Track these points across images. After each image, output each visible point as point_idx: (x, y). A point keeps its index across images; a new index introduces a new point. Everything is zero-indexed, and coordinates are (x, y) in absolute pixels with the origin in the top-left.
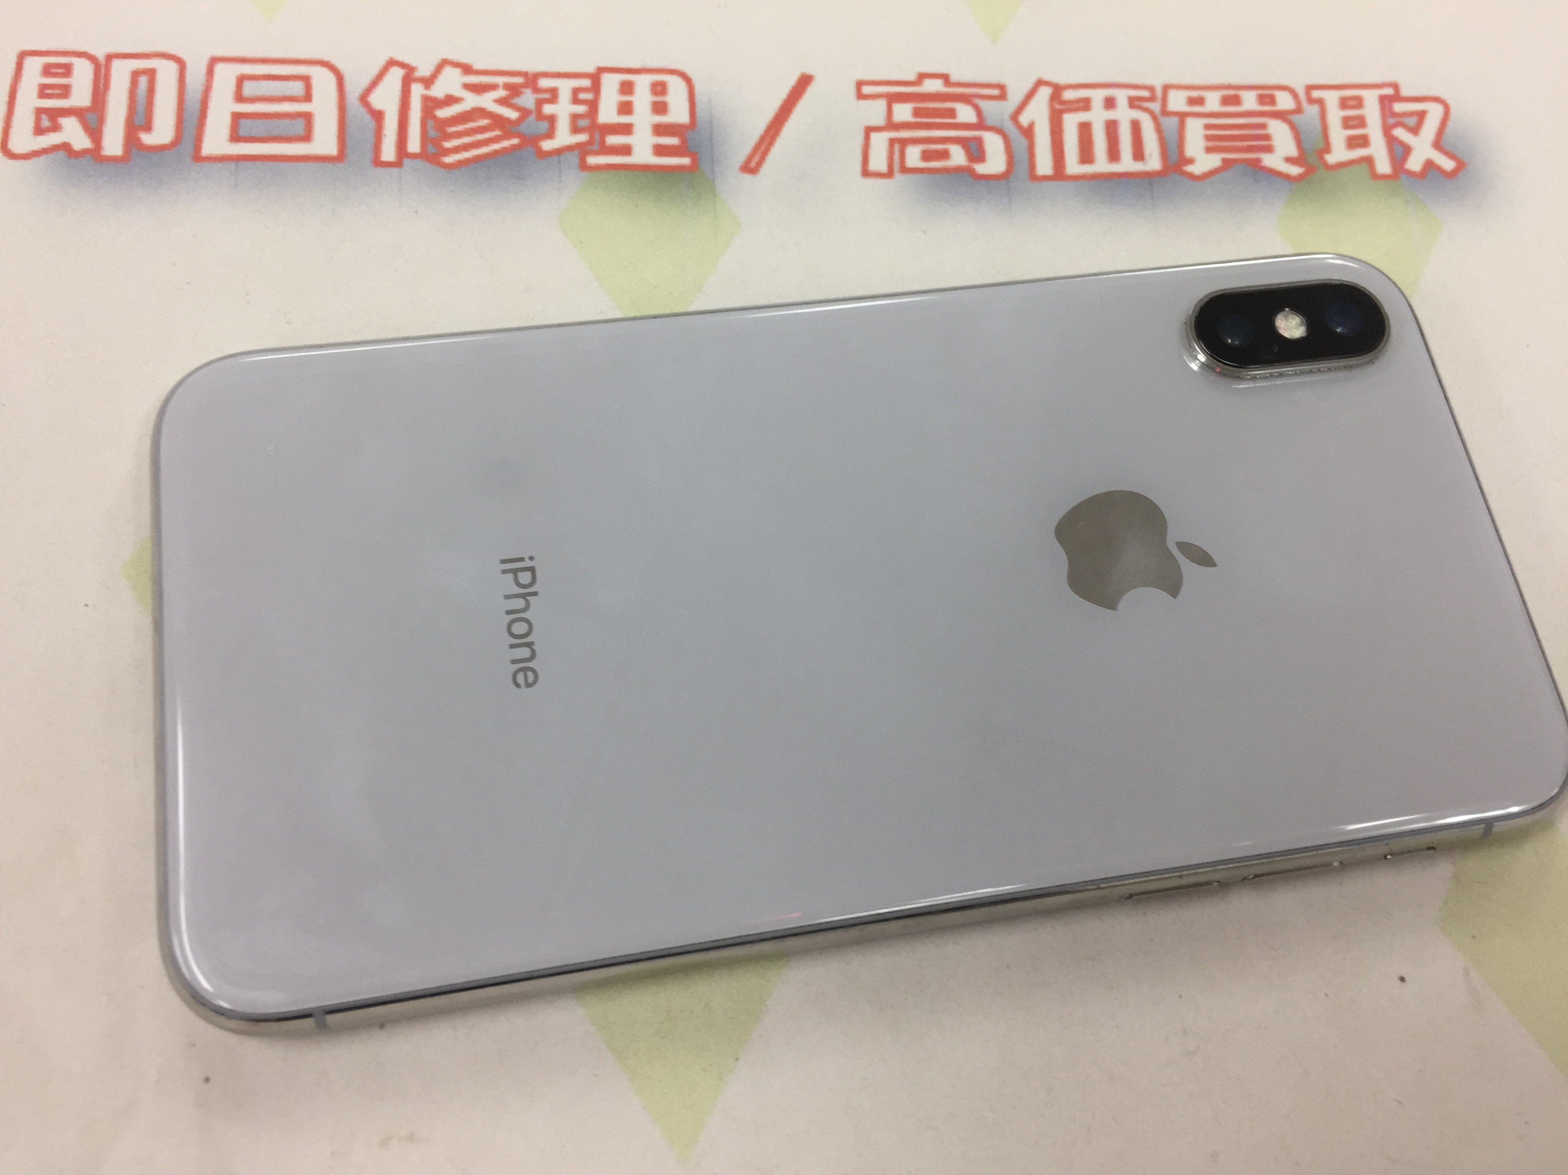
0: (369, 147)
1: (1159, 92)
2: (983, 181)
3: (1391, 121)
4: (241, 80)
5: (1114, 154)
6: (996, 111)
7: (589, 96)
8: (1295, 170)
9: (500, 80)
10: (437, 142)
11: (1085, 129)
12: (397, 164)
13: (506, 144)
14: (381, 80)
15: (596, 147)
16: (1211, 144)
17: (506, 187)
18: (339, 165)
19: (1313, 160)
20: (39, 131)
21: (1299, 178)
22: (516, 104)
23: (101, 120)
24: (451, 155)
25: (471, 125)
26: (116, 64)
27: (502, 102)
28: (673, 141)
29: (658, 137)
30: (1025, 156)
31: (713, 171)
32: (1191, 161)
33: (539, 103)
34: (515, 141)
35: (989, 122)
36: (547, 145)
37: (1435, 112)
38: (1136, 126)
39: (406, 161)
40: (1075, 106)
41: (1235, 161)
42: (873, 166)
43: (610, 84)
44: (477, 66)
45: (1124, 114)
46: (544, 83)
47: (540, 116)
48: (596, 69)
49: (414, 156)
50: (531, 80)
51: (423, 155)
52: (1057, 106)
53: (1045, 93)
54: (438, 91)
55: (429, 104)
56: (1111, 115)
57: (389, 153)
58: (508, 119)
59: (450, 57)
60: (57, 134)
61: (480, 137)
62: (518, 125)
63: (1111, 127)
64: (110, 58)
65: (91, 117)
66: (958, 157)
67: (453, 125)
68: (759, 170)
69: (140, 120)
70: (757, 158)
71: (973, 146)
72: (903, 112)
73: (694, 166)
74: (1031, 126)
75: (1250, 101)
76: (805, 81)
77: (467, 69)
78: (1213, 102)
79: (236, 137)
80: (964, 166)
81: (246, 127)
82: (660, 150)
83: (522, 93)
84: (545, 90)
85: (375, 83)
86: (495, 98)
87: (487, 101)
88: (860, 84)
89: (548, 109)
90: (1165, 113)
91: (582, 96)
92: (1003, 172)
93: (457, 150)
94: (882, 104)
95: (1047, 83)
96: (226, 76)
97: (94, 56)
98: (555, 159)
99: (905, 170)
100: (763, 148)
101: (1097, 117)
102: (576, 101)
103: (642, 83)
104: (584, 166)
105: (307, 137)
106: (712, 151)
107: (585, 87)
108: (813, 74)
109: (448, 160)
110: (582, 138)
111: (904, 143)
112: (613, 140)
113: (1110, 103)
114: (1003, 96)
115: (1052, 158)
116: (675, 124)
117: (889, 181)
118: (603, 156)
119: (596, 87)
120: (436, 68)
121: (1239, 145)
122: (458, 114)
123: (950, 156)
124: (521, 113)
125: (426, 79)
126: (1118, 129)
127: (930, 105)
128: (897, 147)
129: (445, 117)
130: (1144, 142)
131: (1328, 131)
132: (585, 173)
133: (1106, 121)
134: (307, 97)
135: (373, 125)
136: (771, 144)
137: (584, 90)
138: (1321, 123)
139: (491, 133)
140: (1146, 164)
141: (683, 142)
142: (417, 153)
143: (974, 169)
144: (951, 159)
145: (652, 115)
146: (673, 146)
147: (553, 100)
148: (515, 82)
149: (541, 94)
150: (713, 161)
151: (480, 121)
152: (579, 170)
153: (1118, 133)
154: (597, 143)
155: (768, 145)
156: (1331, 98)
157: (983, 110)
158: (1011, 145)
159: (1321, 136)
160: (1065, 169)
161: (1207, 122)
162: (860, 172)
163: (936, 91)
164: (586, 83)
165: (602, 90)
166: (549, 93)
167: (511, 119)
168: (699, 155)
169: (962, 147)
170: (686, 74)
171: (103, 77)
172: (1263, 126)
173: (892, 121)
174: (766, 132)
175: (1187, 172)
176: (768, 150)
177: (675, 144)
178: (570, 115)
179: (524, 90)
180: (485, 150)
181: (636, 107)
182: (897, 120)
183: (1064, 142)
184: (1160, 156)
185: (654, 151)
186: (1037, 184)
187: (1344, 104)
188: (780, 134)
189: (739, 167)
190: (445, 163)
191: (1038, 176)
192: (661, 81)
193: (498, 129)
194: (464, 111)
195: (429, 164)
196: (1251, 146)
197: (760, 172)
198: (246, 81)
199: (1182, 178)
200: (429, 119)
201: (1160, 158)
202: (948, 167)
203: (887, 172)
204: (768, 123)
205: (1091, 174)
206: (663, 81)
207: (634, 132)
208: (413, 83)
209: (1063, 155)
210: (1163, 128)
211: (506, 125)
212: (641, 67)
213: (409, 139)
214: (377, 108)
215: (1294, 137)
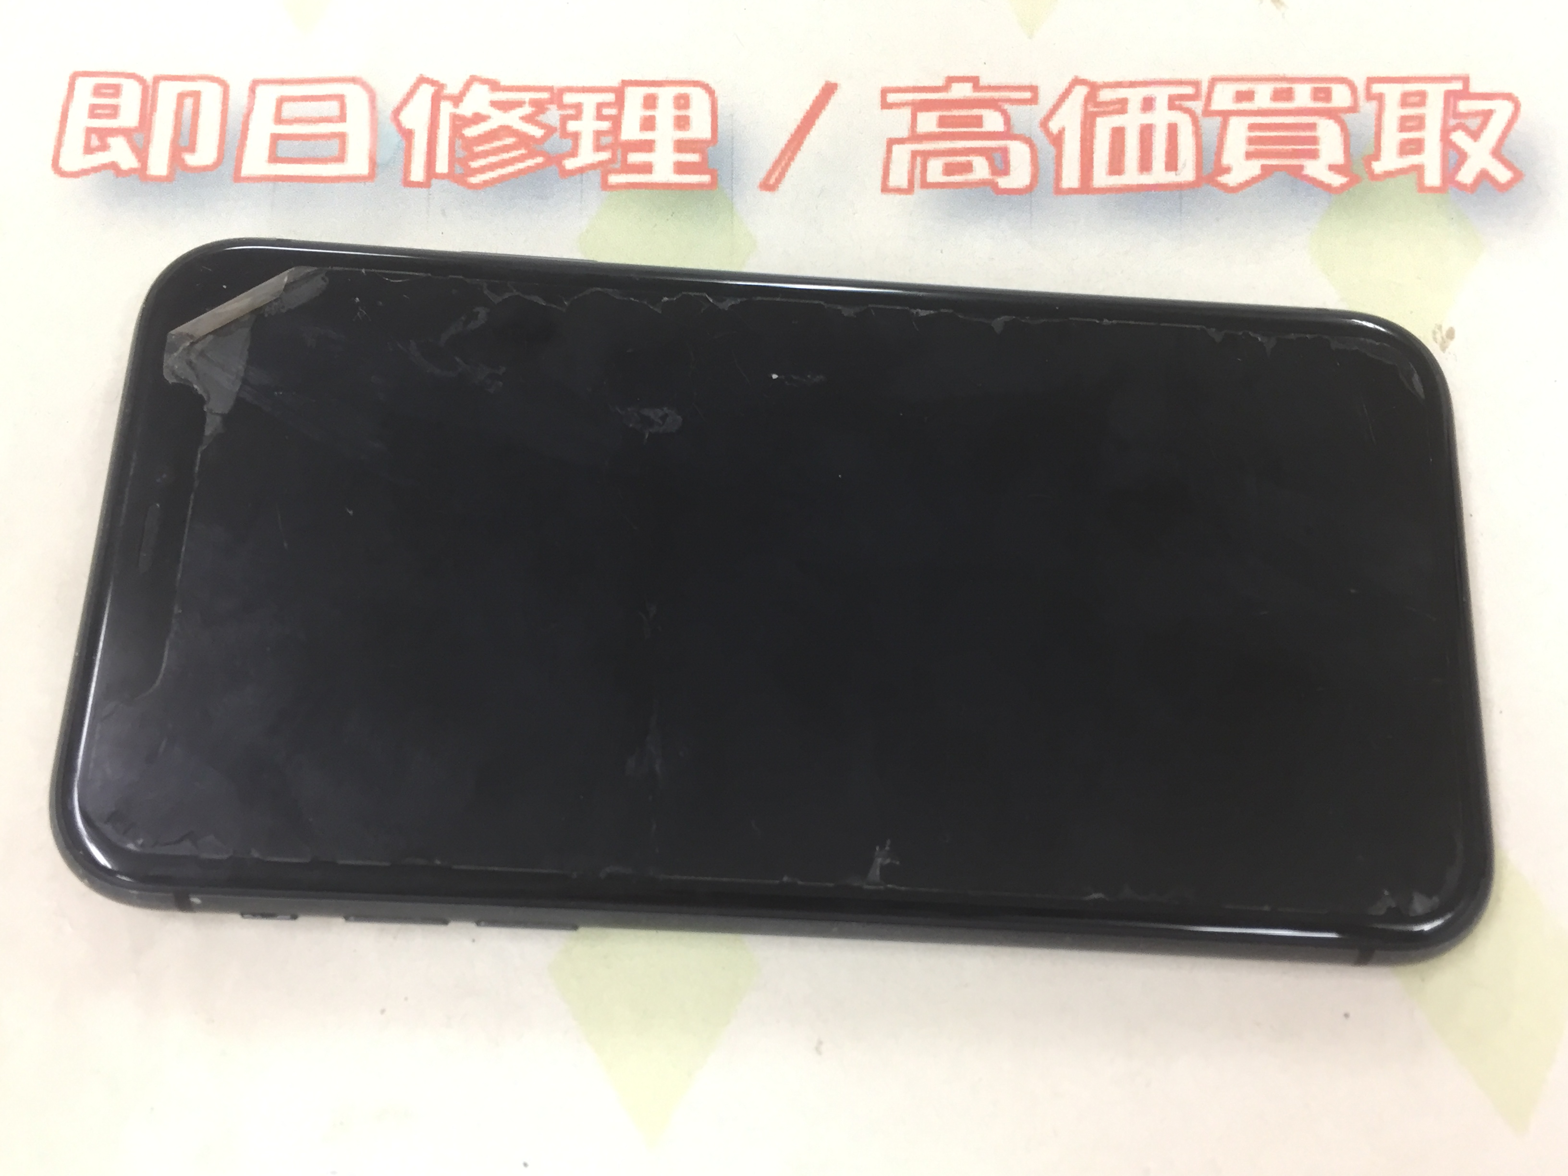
0: (400, 165)
1: (1204, 90)
2: (1006, 196)
3: (1452, 122)
4: (281, 101)
5: (1145, 165)
6: (1025, 118)
7: (613, 111)
8: (1337, 180)
9: (527, 96)
10: (464, 162)
11: (1118, 135)
12: (425, 184)
13: (530, 163)
14: (412, 97)
15: (617, 166)
16: (1252, 148)
17: (529, 207)
18: (371, 184)
19: (1358, 168)
20: (89, 150)
21: (1343, 188)
22: (540, 121)
23: (148, 141)
24: (478, 175)
25: (497, 144)
26: (163, 86)
27: (527, 119)
28: (693, 158)
29: (680, 154)
30: (1052, 167)
31: (732, 190)
32: (1227, 170)
33: (564, 120)
34: (540, 160)
35: (1016, 131)
36: (570, 164)
37: (1502, 110)
38: (1172, 129)
39: (434, 182)
40: (1111, 108)
41: (1276, 168)
42: (893, 182)
43: (634, 97)
44: (505, 82)
45: (1161, 117)
46: (569, 98)
47: (565, 134)
48: (620, 81)
49: (442, 176)
50: (557, 95)
51: (450, 175)
52: (1091, 109)
53: (1080, 93)
54: (466, 109)
55: (457, 123)
56: (1147, 118)
57: (418, 173)
58: (532, 138)
59: (478, 74)
60: (106, 153)
61: (506, 156)
62: (544, 144)
63: (1146, 132)
64: (157, 79)
65: (138, 138)
66: (981, 169)
67: (479, 146)
68: (778, 187)
69: (184, 141)
70: (777, 174)
71: (998, 156)
72: (928, 122)
73: (713, 184)
74: (1061, 132)
75: (1303, 96)
76: (829, 90)
77: (495, 86)
78: (1263, 97)
79: (274, 158)
80: (988, 179)
81: (285, 150)
82: (681, 168)
83: (547, 109)
84: (571, 106)
85: (405, 102)
86: (521, 116)
87: (513, 119)
88: (885, 92)
89: (572, 126)
90: (1207, 112)
91: (606, 112)
92: (1026, 186)
93: (482, 170)
94: (907, 112)
95: (1083, 82)
96: (267, 97)
97: (143, 77)
98: (578, 177)
99: (925, 185)
100: (783, 164)
101: (1133, 121)
102: (600, 117)
103: (666, 96)
104: (605, 186)
105: (340, 158)
106: (732, 167)
107: (609, 101)
108: (838, 82)
109: (475, 180)
110: (604, 156)
111: (927, 155)
112: (635, 158)
113: (1148, 104)
114: (1034, 99)
115: (1080, 168)
116: (696, 139)
117: (909, 196)
118: (625, 175)
119: (620, 102)
120: (465, 85)
121: (1283, 149)
122: (485, 132)
123: (973, 169)
124: (546, 130)
125: (455, 97)
126: (1153, 134)
127: (956, 113)
128: (919, 160)
129: (473, 135)
130: (1179, 148)
131: (1382, 134)
132: (607, 192)
133: (1142, 125)
134: (342, 118)
135: (403, 144)
136: (792, 159)
137: (608, 105)
138: (1376, 123)
139: (516, 152)
140: (1179, 174)
141: (703, 158)
142: (444, 174)
143: (997, 183)
144: (974, 172)
145: (675, 130)
146: (694, 164)
147: (577, 117)
148: (540, 98)
149: (566, 110)
150: (733, 178)
151: (507, 139)
152: (600, 189)
153: (1153, 137)
154: (619, 160)
155: (788, 159)
156: (1392, 93)
157: (1011, 117)
158: (1038, 155)
159: (1373, 140)
160: (1093, 180)
161: (1252, 122)
162: (880, 188)
163: (964, 96)
164: (610, 97)
165: (626, 104)
166: (574, 109)
167: (536, 137)
168: (719, 172)
169: (987, 159)
170: (710, 86)
171: (150, 98)
172: (1312, 127)
173: (916, 132)
174: (787, 146)
175: (1222, 182)
176: (788, 165)
177: (695, 161)
178: (594, 131)
179: (549, 106)
180: (510, 169)
181: (659, 122)
182: (921, 131)
183: (1094, 150)
184: (1195, 165)
185: (674, 168)
186: (1060, 198)
187: (1405, 100)
188: (801, 148)
189: (758, 184)
190: (472, 183)
191: (1063, 189)
192: (684, 94)
193: (523, 148)
194: (491, 129)
195: (456, 184)
196: (1294, 150)
197: (779, 189)
198: (286, 102)
199: (1215, 190)
200: (457, 139)
201: (1195, 168)
202: (971, 181)
203: (907, 187)
204: (790, 136)
205: (1118, 187)
206: (686, 94)
207: (656, 149)
208: (442, 100)
209: (1092, 167)
210: (1203, 131)
211: (531, 143)
212: (665, 79)
213: (437, 159)
214: (407, 127)
215: (1343, 139)
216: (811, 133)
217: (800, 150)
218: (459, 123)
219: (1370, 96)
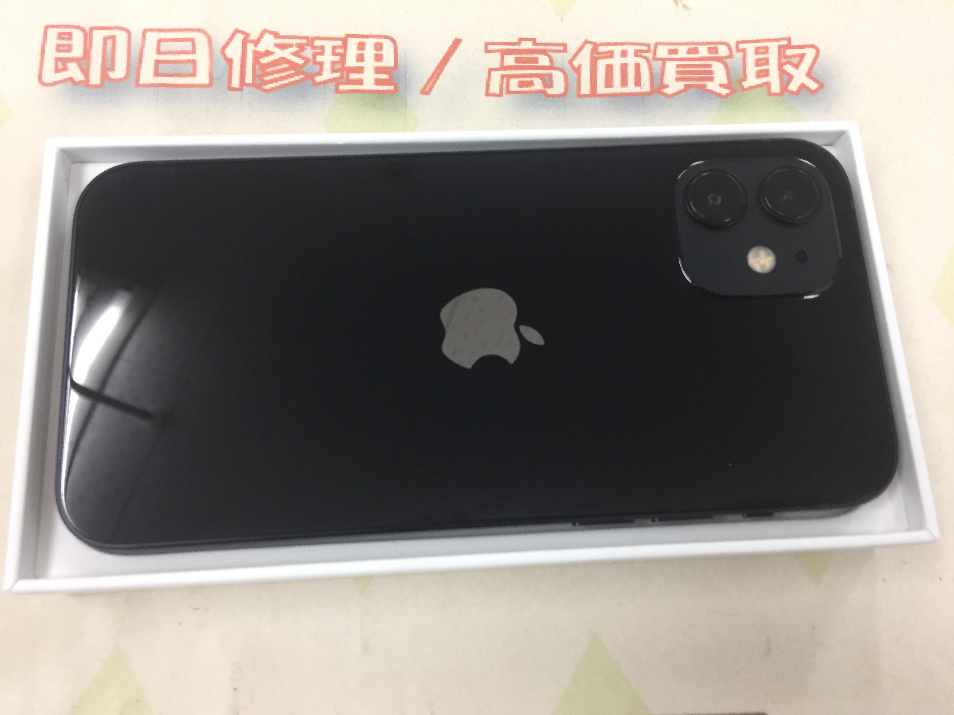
0: (226, 79)
1: (652, 48)
2: (551, 98)
3: (783, 60)
4: (159, 42)
5: (624, 83)
6: (560, 59)
7: (341, 51)
8: (724, 92)
9: (294, 41)
10: (261, 77)
11: (609, 68)
12: (240, 89)
13: (297, 78)
14: (232, 41)
15: (344, 80)
16: (679, 76)
17: (296, 102)
18: (210, 89)
19: (735, 85)
20: (57, 71)
21: (727, 96)
22: (302, 55)
23: (89, 65)
24: (268, 84)
25: (279, 67)
26: (95, 33)
27: (295, 54)
28: (385, 76)
29: (377, 74)
30: (575, 84)
31: (406, 93)
32: (667, 86)
33: (315, 55)
34: (302, 76)
35: (556, 65)
36: (318, 79)
37: (810, 54)
38: (637, 66)
39: (245, 88)
40: (605, 55)
41: (692, 86)
42: (492, 90)
43: (352, 43)
44: (282, 33)
45: (631, 60)
46: (317, 43)
47: (315, 62)
48: (345, 35)
49: (249, 85)
50: (311, 41)
51: (253, 85)
52: (595, 56)
53: (588, 48)
54: (261, 48)
55: (257, 55)
56: (624, 60)
57: (236, 83)
58: (298, 64)
59: (267, 28)
60: (67, 72)
61: (283, 74)
62: (304, 67)
63: (624, 67)
64: (92, 29)
65: (83, 63)
66: (538, 84)
67: (269, 67)
68: (430, 93)
69: (108, 64)
70: (430, 86)
71: (547, 78)
72: (510, 60)
73: (396, 90)
74: (580, 67)
75: (703, 51)
76: (457, 42)
77: (276, 35)
78: (683, 52)
79: (157, 74)
80: (541, 90)
81: (163, 68)
82: (378, 82)
83: (306, 49)
84: (318, 47)
85: (228, 42)
86: (291, 52)
87: (287, 54)
88: (487, 44)
89: (319, 58)
90: (655, 58)
91: (338, 51)
92: (562, 93)
93: (271, 82)
94: (498, 55)
95: (590, 42)
96: (152, 39)
97: (84, 28)
98: (322, 87)
99: (509, 92)
100: (433, 81)
101: (616, 62)
102: (334, 54)
103: (370, 43)
104: (337, 91)
105: (193, 74)
106: (406, 82)
107: (339, 45)
108: (462, 38)
109: (267, 87)
110: (337, 75)
111: (509, 77)
112: (353, 76)
113: (624, 54)
114: (565, 50)
115: (590, 84)
116: (386, 67)
117: (500, 98)
118: (348, 85)
119: (345, 46)
120: (260, 34)
121: (695, 77)
122: (271, 61)
123: (534, 84)
124: (305, 61)
125: (255, 41)
126: (628, 68)
127: (525, 56)
128: (505, 79)
129: (265, 63)
130: (641, 75)
131: (746, 68)
132: (338, 94)
133: (621, 63)
134: (194, 52)
135: (227, 67)
136: (437, 78)
137: (339, 47)
138: (743, 63)
139: (289, 72)
140: (642, 88)
141: (390, 77)
142: (250, 83)
143: (547, 91)
144: (534, 86)
145: (374, 62)
146: (385, 80)
147: (322, 53)
148: (302, 43)
149: (315, 49)
150: (406, 88)
151: (283, 65)
152: (335, 93)
153: (628, 70)
154: (345, 78)
155: (436, 78)
156: (750, 48)
157: (553, 58)
158: (568, 78)
159: (742, 72)
160: (597, 90)
161: (678, 64)
162: (485, 94)
163: (528, 48)
164: (340, 43)
165: (348, 47)
166: (320, 49)
167: (300, 64)
168: (399, 85)
169: (541, 79)
170: (393, 38)
171: (88, 40)
172: (710, 66)
173: (503, 65)
174: (436, 71)
175: (664, 92)
176: (435, 81)
177: (386, 78)
178: (331, 61)
179: (306, 47)
180: (286, 81)
181: (366, 57)
182: (506, 64)
183: (597, 76)
184: (650, 84)
185: (375, 82)
186: (580, 99)
187: (757, 51)
188: (443, 72)
189: (420, 91)
190: (266, 89)
191: (582, 95)
192: (380, 42)
193: (293, 70)
194: (275, 59)
195: (257, 89)
196: (700, 77)
197: (431, 93)
198: (162, 42)
199: (661, 96)
200: (256, 64)
201: (650, 85)
202: (533, 90)
203: (499, 93)
204: (436, 66)
205: (610, 94)
206: (381, 42)
207: (365, 71)
208: (248, 43)
209: (596, 83)
210: (653, 67)
211: (297, 67)
212: (369, 34)
213: (246, 75)
214: (229, 58)
215: (726, 72)
216: (448, 65)
217: (442, 74)
218: (258, 55)
219: (738, 50)
